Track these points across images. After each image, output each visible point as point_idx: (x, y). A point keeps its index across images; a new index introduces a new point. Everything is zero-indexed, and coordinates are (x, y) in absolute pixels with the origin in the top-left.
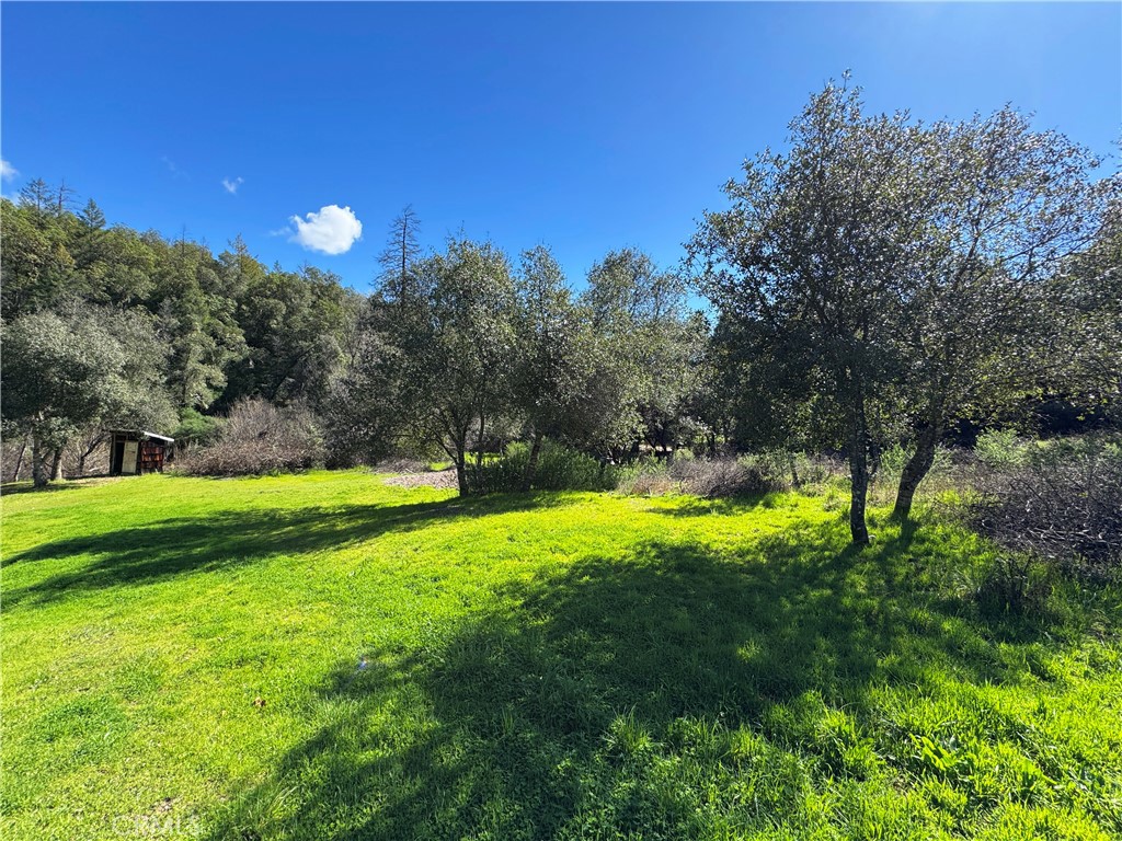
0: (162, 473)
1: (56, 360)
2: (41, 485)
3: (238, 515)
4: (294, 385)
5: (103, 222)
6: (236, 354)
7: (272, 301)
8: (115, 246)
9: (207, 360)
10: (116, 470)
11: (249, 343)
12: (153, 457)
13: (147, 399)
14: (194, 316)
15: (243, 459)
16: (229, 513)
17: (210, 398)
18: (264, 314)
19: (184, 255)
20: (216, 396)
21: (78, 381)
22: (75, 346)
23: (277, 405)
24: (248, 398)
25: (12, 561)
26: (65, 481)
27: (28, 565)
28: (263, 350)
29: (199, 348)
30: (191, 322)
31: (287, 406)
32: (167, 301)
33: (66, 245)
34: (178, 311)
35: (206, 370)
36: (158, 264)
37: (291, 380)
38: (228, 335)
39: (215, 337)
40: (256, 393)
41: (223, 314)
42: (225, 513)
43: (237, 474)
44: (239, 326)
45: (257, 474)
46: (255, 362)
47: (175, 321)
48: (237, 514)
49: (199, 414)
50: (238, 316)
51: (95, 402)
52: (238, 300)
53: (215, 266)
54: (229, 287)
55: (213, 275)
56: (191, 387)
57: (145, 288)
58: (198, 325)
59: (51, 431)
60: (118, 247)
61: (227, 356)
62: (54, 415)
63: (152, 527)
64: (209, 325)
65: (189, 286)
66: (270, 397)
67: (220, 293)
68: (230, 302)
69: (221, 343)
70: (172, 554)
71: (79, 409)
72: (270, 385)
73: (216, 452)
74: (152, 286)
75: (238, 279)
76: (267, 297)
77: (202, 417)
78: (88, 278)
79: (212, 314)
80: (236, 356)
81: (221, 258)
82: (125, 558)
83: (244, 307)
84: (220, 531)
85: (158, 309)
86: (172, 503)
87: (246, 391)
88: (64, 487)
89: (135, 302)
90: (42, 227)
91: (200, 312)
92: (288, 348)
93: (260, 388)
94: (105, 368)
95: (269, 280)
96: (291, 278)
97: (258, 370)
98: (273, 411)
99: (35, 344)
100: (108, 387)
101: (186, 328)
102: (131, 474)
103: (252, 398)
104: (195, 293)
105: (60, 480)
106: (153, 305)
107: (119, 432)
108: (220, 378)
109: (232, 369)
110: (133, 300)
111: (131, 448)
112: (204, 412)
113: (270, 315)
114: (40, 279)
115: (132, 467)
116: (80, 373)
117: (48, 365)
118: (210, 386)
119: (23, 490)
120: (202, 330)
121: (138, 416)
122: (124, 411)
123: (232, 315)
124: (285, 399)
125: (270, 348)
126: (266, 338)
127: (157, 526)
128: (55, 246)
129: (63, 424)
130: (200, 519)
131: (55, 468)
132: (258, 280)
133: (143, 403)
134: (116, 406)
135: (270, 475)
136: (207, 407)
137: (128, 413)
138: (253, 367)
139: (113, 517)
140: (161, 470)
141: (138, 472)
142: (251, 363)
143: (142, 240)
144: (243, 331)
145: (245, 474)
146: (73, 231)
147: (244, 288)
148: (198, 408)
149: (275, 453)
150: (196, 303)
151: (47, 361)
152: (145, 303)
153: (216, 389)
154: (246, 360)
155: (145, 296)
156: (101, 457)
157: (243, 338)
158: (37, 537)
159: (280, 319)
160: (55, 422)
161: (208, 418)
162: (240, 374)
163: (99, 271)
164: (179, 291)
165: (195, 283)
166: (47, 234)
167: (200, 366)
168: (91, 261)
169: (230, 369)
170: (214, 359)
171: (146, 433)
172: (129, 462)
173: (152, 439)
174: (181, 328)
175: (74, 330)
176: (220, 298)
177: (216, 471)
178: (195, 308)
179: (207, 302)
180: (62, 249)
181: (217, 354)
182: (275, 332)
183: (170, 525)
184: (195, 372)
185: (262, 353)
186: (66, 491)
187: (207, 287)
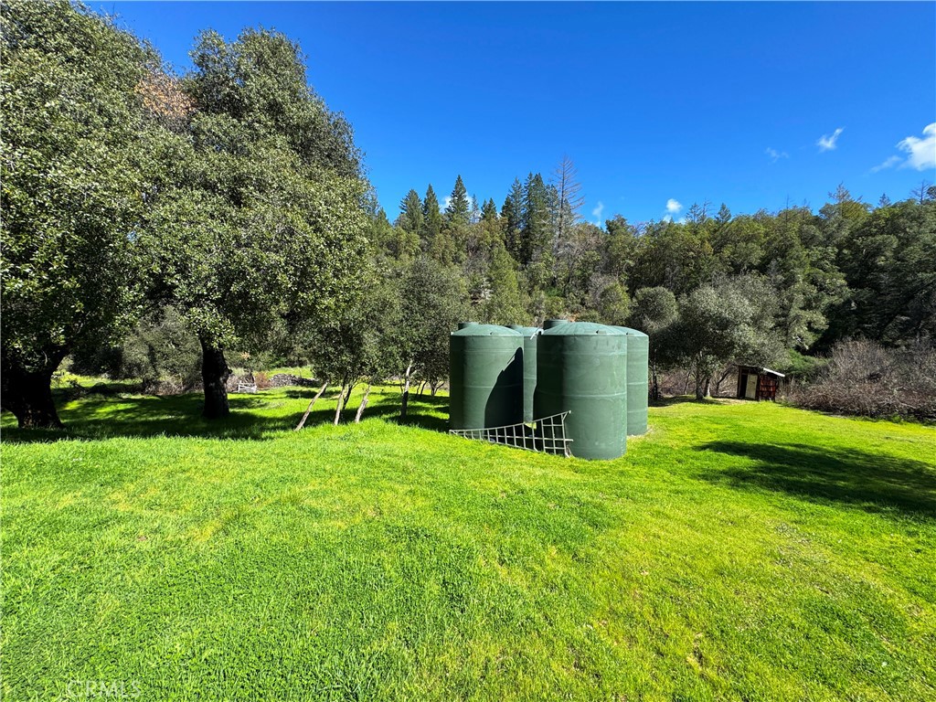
0: (774, 402)
1: (711, 317)
2: (700, 399)
3: (869, 457)
4: (907, 325)
5: (730, 216)
6: (836, 297)
7: (879, 238)
8: (737, 231)
9: (808, 306)
10: (741, 395)
11: (851, 285)
12: (767, 389)
13: (766, 342)
14: (797, 270)
15: (855, 400)
16: (857, 453)
17: (810, 339)
18: (867, 253)
19: (787, 220)
20: (815, 338)
21: (722, 330)
22: (721, 306)
23: (886, 345)
24: (850, 339)
25: (703, 448)
26: (711, 398)
27: (714, 455)
28: (866, 290)
29: (801, 297)
30: (793, 275)
31: (898, 346)
32: (773, 262)
33: (708, 240)
34: (783, 268)
35: (808, 315)
36: (767, 234)
37: (904, 318)
38: (828, 281)
39: (816, 285)
40: (859, 333)
41: (822, 262)
42: (851, 451)
43: (846, 413)
44: (840, 271)
45: (872, 416)
46: (858, 304)
47: (780, 277)
48: (866, 455)
49: (799, 354)
50: (840, 262)
51: (732, 344)
52: (840, 246)
53: (816, 221)
54: (830, 237)
55: (813, 229)
56: (794, 331)
57: (757, 255)
58: (800, 277)
59: (707, 363)
60: (739, 230)
61: (827, 300)
62: (708, 353)
63: (786, 447)
64: (809, 275)
65: (792, 246)
66: (876, 336)
67: (820, 244)
68: (830, 250)
69: (821, 289)
70: (817, 479)
71: (722, 349)
72: (875, 325)
73: (823, 388)
74: (762, 253)
75: (839, 226)
76: (873, 235)
77: (802, 357)
78: (720, 258)
79: (813, 264)
80: (836, 300)
81: (821, 212)
82: (777, 469)
83: (845, 251)
84: (856, 469)
85: (766, 270)
86: (794, 430)
87: (846, 332)
88: (712, 402)
89: (751, 267)
90: (696, 233)
91: (801, 265)
92: (900, 283)
93: (863, 329)
94: (739, 320)
95: (876, 217)
96: (904, 206)
97: (861, 311)
98: (880, 353)
99: (701, 307)
100: (741, 333)
101: (790, 281)
102: (752, 400)
103: (854, 339)
104: (799, 250)
105: (709, 397)
106: (762, 268)
107: (745, 367)
108: (821, 321)
109: (831, 312)
110: (748, 267)
111: (752, 379)
112: (804, 352)
113: (877, 251)
114: (695, 267)
115: (753, 394)
116: (724, 324)
117: (707, 321)
118: (810, 329)
119: (691, 401)
120: (803, 280)
121: (759, 355)
122: (750, 351)
123: (832, 262)
124: (894, 340)
125: (875, 286)
126: (870, 277)
127: (790, 448)
128: (703, 242)
129: (713, 359)
130: (829, 452)
131: (706, 389)
132: (861, 221)
133: (763, 345)
134: (745, 347)
135: (890, 420)
136: (807, 348)
137: (752, 352)
138: (855, 308)
139: (755, 432)
140: (773, 399)
141: (757, 399)
142: (853, 304)
143: (754, 220)
144: (844, 275)
145: (858, 415)
146: (712, 229)
147: (845, 233)
148: (798, 348)
149: (895, 395)
150: (798, 258)
151: (707, 317)
152: (756, 268)
153: (816, 331)
154: (848, 302)
155: (756, 262)
156: (730, 384)
157: (843, 282)
158: (710, 435)
159: (889, 254)
160: (710, 358)
161: (807, 357)
162: (839, 316)
163: (726, 252)
164: (783, 252)
165: (797, 241)
166: (699, 236)
167: (802, 312)
168: (722, 246)
169: (830, 312)
170: (814, 304)
171: (765, 369)
172: (751, 392)
173: (769, 373)
174: (785, 282)
175: (720, 295)
176: (820, 248)
177: (825, 407)
178: (797, 263)
179: (808, 255)
180: (707, 244)
181: (817, 299)
182: (882, 270)
183: (802, 450)
184: (797, 318)
185: (866, 293)
186: (713, 405)
187: (807, 241)
